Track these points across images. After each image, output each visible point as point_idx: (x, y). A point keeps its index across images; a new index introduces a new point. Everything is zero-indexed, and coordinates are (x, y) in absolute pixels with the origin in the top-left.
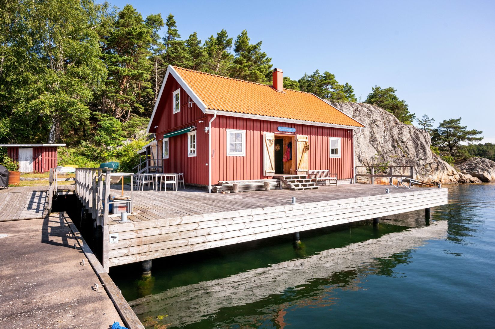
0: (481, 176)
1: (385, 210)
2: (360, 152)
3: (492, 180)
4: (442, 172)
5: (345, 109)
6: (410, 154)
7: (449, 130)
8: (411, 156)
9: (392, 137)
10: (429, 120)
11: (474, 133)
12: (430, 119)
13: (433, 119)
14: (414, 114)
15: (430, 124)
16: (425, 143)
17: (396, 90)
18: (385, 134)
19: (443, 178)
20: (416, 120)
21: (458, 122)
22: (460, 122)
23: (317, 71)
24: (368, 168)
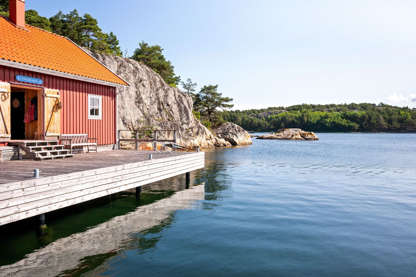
0: (231, 140)
1: (147, 177)
2: (125, 113)
3: (239, 143)
4: (201, 137)
5: (109, 63)
6: (175, 118)
7: (208, 96)
8: (176, 120)
9: (158, 99)
10: (192, 85)
11: (227, 100)
12: (193, 83)
13: (195, 84)
14: (180, 77)
15: (193, 88)
16: (188, 107)
17: (163, 49)
18: (151, 95)
19: (202, 143)
20: (181, 83)
21: (216, 89)
22: (217, 89)
23: (75, 11)
24: (133, 131)
